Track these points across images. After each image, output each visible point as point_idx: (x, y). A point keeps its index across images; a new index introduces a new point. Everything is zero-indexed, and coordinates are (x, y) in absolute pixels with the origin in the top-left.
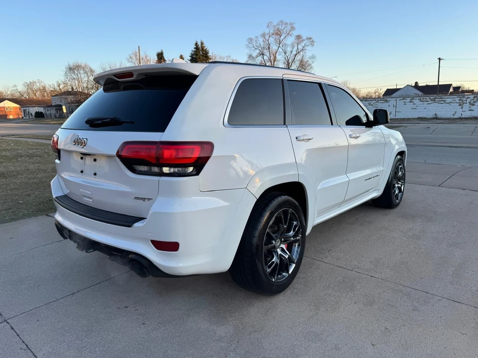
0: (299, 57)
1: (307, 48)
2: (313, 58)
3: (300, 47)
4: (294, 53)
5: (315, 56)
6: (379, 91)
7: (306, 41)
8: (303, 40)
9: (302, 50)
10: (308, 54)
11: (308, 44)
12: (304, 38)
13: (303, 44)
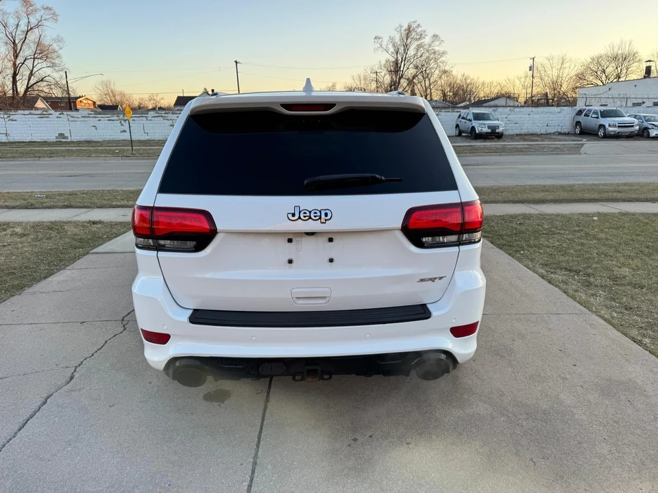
0: (32, 37)
1: (45, 23)
2: (59, 41)
3: (33, 21)
4: (23, 27)
5: (62, 38)
6: (155, 97)
7: (43, 12)
8: (36, 10)
9: (37, 26)
10: (49, 33)
11: (47, 17)
12: (38, 6)
13: (38, 16)
